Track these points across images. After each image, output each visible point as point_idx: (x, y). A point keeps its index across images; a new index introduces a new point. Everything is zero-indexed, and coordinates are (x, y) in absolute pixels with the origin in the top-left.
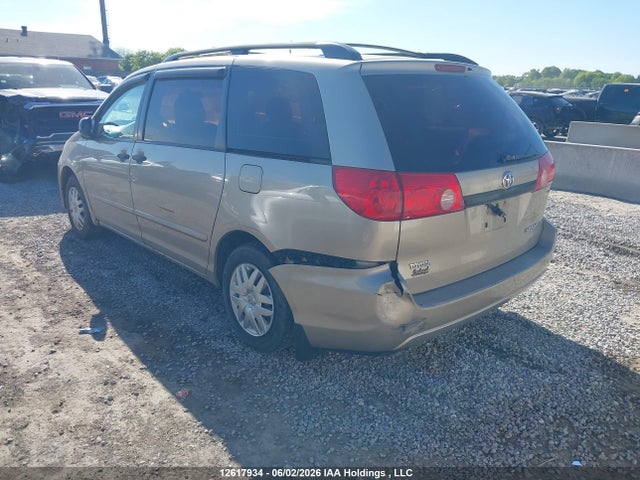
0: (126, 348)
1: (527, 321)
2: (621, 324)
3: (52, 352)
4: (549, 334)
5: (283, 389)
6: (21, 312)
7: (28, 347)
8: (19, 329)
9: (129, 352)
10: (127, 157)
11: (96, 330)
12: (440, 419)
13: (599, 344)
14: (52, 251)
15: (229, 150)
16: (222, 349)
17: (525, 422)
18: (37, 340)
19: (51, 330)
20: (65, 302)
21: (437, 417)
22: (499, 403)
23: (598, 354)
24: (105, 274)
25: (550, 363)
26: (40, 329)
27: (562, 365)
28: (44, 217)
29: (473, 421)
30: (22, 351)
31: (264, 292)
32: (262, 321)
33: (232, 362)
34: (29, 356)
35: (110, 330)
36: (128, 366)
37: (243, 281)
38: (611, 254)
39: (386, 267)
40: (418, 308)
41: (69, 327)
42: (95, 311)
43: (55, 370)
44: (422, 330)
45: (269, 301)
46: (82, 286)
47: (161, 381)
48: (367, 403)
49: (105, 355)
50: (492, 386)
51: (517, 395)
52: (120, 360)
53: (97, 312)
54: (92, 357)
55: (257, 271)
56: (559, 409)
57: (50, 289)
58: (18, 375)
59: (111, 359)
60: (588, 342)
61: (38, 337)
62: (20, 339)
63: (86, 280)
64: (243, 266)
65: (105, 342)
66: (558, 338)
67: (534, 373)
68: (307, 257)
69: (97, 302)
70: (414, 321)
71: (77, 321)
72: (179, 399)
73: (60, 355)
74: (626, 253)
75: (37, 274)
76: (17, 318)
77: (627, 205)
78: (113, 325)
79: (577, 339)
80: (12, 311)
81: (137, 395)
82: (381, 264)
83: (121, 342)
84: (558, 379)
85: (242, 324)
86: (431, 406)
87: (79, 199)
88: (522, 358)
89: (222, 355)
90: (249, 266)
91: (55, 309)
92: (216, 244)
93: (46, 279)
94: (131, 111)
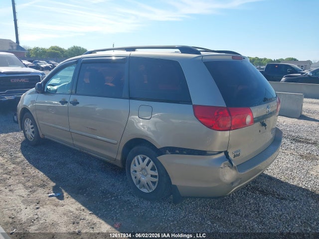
0: (77, 203)
1: (269, 176)
2: (311, 175)
3: (38, 208)
4: (282, 182)
5: (168, 219)
6: (12, 187)
7: (23, 207)
8: (13, 197)
9: (80, 205)
10: (67, 102)
11: (58, 194)
12: (249, 228)
13: (306, 185)
14: (17, 153)
15: (130, 98)
16: (128, 200)
17: (290, 226)
18: (27, 202)
19: (32, 196)
20: (35, 180)
21: (248, 227)
22: (274, 218)
23: (308, 190)
24: (52, 164)
25: (288, 196)
26: (26, 196)
27: (294, 197)
28: (6, 135)
29: (266, 228)
30: (20, 208)
31: (153, 169)
32: (151, 184)
33: (136, 206)
34: (24, 211)
35: (65, 194)
36: (83, 213)
37: (139, 164)
38: (294, 142)
39: (223, 154)
40: (239, 173)
41: (42, 194)
42: (53, 184)
43: (43, 218)
44: (239, 184)
45: (155, 173)
46: (41, 171)
47: (103, 220)
48: (212, 223)
49: (67, 208)
50: (267, 209)
51: (281, 213)
52: (77, 210)
53: (54, 184)
54: (61, 209)
55: (148, 159)
56: (302, 218)
57: (23, 174)
58: (22, 222)
59: (72, 209)
60: (300, 185)
61: (26, 200)
62: (16, 202)
63: (42, 168)
64: (139, 156)
65: (65, 200)
66: (287, 184)
67: (284, 202)
68: (179, 150)
69: (52, 179)
70: (237, 180)
71: (45, 190)
72: (116, 228)
73: (42, 209)
74: (300, 141)
75: (13, 166)
76: (10, 191)
77: (291, 119)
78: (66, 191)
79: (295, 183)
80: (6, 187)
81: (93, 228)
82: (220, 152)
83: (74, 200)
84: (295, 204)
85: (138, 186)
86: (243, 222)
87: (31, 124)
88: (274, 195)
89: (130, 203)
90: (142, 156)
91: (30, 184)
92: (123, 146)
93: (19, 168)
94: (59, 79)
